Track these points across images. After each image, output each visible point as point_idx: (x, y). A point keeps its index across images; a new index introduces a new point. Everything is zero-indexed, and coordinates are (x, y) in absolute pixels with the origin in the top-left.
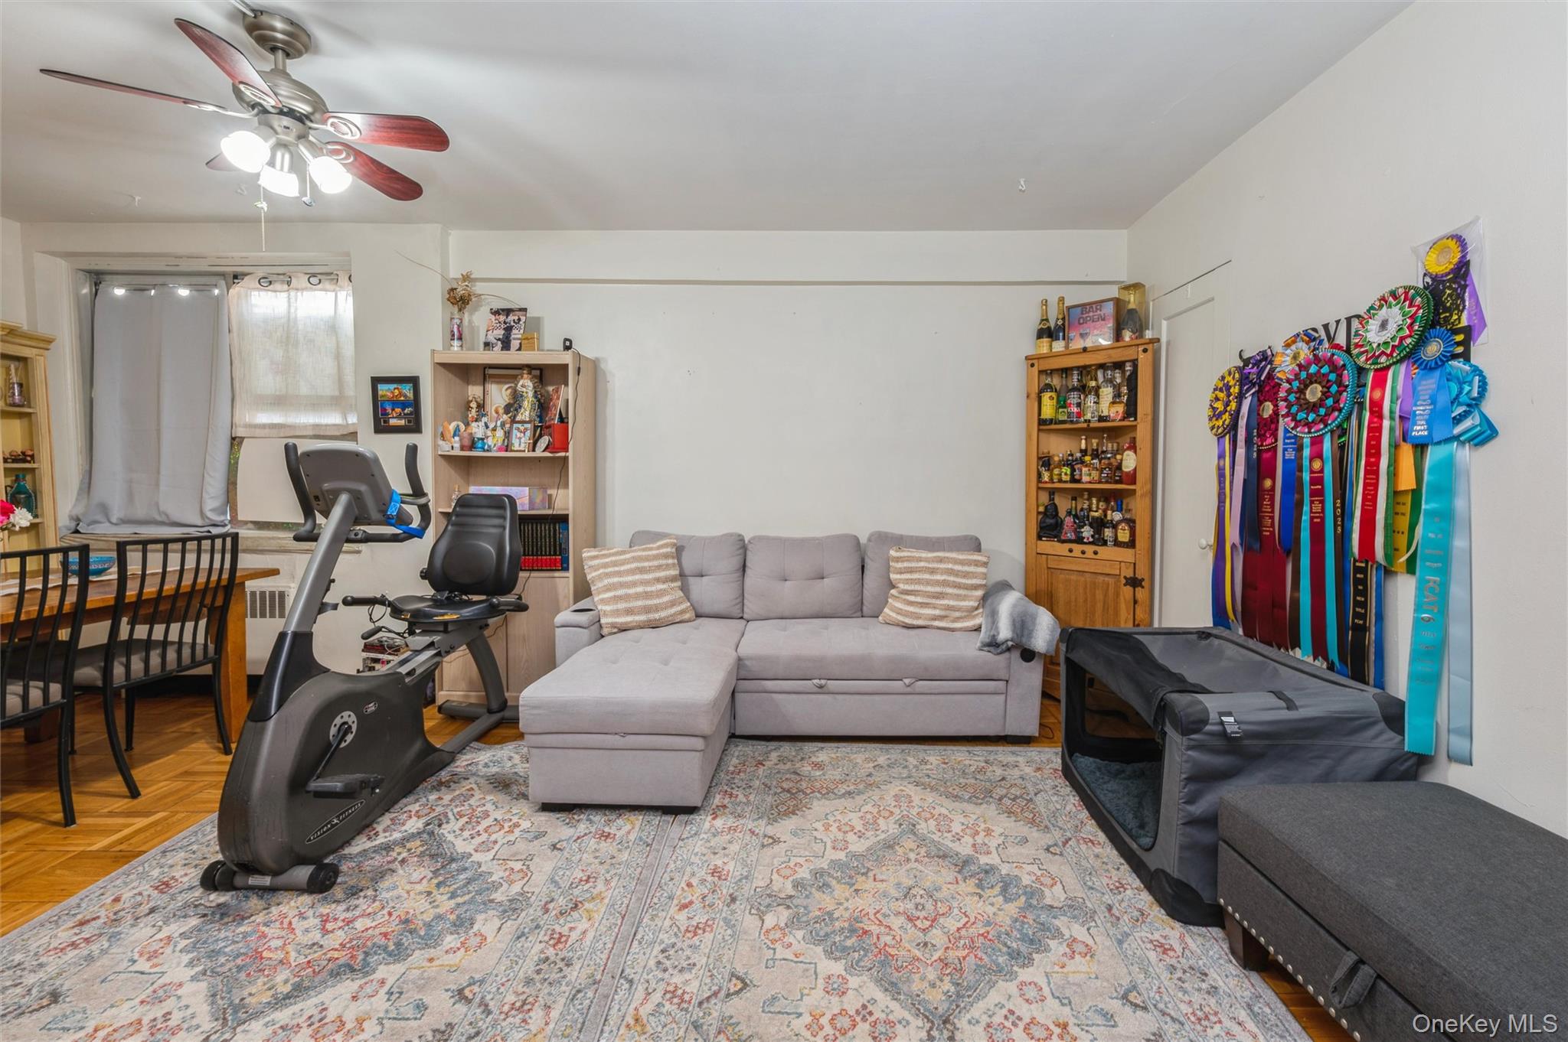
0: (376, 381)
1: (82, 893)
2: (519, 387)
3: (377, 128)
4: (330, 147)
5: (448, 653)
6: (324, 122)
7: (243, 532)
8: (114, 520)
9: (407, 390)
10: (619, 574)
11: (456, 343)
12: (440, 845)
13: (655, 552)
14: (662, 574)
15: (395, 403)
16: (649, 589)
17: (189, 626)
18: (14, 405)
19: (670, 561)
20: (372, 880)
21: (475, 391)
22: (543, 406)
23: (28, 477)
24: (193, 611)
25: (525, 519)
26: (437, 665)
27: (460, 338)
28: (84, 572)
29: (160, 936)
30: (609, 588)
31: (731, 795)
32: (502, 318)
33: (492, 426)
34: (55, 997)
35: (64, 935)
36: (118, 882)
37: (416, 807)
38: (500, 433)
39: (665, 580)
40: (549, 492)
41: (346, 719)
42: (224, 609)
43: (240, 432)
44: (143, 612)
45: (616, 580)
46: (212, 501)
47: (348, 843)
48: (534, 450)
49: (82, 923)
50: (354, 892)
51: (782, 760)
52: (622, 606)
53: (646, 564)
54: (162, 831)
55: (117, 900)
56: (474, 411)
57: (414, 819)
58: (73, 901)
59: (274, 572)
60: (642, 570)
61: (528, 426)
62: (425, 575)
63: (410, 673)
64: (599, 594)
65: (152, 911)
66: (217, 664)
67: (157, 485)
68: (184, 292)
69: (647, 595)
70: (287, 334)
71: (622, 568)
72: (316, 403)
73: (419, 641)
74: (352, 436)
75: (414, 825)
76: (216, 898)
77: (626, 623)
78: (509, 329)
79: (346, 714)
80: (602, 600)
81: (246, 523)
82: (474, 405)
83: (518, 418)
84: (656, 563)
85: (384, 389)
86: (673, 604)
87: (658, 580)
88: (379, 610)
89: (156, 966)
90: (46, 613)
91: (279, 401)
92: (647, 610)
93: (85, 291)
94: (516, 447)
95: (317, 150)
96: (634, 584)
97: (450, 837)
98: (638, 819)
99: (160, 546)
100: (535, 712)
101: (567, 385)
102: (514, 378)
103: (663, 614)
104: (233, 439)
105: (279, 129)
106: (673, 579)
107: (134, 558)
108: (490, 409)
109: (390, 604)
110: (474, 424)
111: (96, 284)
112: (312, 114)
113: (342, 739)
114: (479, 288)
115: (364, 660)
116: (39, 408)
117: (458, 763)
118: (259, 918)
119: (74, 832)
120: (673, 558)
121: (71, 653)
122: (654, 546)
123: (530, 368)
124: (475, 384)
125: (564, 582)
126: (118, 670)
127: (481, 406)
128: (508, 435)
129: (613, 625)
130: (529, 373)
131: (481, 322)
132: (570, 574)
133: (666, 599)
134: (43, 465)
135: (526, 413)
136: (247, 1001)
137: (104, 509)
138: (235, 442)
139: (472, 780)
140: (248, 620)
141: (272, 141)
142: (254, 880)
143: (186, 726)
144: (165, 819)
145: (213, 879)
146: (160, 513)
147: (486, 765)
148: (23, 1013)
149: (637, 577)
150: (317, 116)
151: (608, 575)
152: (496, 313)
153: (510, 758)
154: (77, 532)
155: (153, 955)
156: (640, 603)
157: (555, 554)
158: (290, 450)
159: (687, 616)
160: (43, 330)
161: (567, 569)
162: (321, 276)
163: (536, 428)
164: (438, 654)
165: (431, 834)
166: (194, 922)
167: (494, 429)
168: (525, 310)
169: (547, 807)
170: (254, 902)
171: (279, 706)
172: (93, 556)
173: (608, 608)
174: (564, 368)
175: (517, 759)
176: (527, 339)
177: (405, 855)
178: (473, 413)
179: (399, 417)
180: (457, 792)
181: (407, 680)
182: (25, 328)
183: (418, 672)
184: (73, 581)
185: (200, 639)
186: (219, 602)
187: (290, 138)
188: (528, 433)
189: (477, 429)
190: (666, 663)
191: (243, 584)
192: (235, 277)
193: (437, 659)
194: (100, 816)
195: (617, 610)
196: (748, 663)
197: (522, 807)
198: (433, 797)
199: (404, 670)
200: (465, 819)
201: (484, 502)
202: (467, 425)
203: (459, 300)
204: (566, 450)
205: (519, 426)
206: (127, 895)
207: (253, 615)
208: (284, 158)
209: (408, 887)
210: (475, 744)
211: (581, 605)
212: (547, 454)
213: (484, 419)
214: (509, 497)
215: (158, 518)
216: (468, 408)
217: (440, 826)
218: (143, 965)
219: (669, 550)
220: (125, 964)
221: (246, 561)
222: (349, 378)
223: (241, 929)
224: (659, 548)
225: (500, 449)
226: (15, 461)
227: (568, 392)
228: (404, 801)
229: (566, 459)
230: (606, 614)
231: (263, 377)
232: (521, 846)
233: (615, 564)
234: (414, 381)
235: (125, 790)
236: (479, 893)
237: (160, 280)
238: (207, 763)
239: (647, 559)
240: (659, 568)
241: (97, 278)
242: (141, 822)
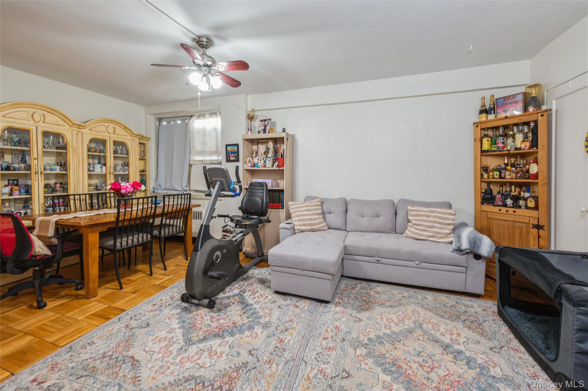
0: (227, 146)
1: (154, 296)
2: (268, 146)
3: (229, 66)
4: (217, 74)
5: (246, 235)
6: (215, 66)
7: (193, 193)
8: (162, 189)
9: (235, 148)
10: (301, 211)
11: (250, 132)
12: (244, 300)
13: (313, 204)
14: (316, 212)
15: (232, 153)
16: (311, 217)
17: (179, 220)
18: (142, 157)
19: (319, 207)
20: (225, 307)
21: (255, 147)
22: (276, 152)
23: (144, 176)
24: (180, 217)
25: (270, 191)
26: (243, 239)
27: (251, 130)
28: (156, 204)
29: (171, 313)
30: (297, 216)
31: (342, 299)
32: (263, 123)
33: (260, 159)
34: (148, 325)
35: (150, 308)
36: (162, 295)
37: (237, 286)
38: (262, 161)
39: (317, 214)
40: (278, 181)
41: (218, 254)
42: (187, 216)
43: (192, 163)
44: (168, 216)
45: (300, 213)
46: (185, 184)
47: (218, 294)
48: (273, 167)
49: (154, 305)
50: (220, 310)
51: (362, 288)
52: (302, 223)
53: (310, 208)
54: (172, 281)
55: (161, 300)
56: (254, 154)
57: (236, 289)
58: (152, 298)
59: (199, 206)
60: (309, 210)
61: (271, 159)
62: (240, 208)
63: (236, 241)
64: (294, 218)
65: (169, 305)
66: (185, 233)
67: (172, 179)
68: (179, 122)
69: (310, 219)
70: (204, 132)
71: (302, 209)
72: (211, 153)
73: (238, 230)
74: (220, 163)
75: (236, 291)
76: (185, 305)
77: (303, 229)
78: (265, 126)
79: (218, 252)
80: (295, 220)
81: (192, 190)
82: (254, 152)
83: (268, 156)
84: (314, 208)
85: (229, 148)
86: (320, 223)
87: (314, 214)
88: (227, 219)
89: (170, 322)
90: (148, 215)
91: (201, 153)
92: (311, 225)
93: (157, 124)
94: (267, 166)
95: (213, 75)
96: (306, 215)
97: (247, 297)
98: (308, 302)
99: (173, 197)
100: (273, 258)
101: (283, 144)
102: (267, 143)
103: (316, 227)
104: (190, 165)
105: (204, 71)
106: (320, 214)
107: (167, 199)
108: (259, 153)
109: (230, 217)
110: (255, 159)
111: (160, 122)
112: (212, 64)
113: (217, 260)
114: (256, 113)
115: (223, 235)
116: (147, 158)
117: (249, 273)
118: (195, 313)
119: (152, 278)
120: (320, 206)
121: (152, 226)
122: (313, 201)
123: (272, 139)
124: (255, 145)
125: (282, 213)
126: (163, 232)
127: (257, 153)
128: (265, 162)
129: (299, 230)
130: (272, 140)
131: (257, 124)
132: (284, 210)
133: (317, 221)
134: (147, 173)
135: (270, 154)
136: (192, 338)
137: (160, 185)
138: (190, 166)
139: (253, 279)
140: (193, 220)
141: (202, 75)
142: (194, 301)
143: (177, 251)
144: (172, 278)
145: (185, 298)
146: (172, 187)
147: (258, 274)
148: (141, 328)
149: (307, 213)
150: (213, 65)
151: (297, 211)
152: (262, 121)
153: (265, 273)
154: (154, 192)
155: (169, 318)
156: (308, 222)
157: (279, 203)
158: (204, 168)
159: (325, 228)
160: (148, 136)
161: (283, 208)
162: (213, 114)
163: (273, 159)
164: (244, 235)
165: (241, 295)
166: (179, 310)
167: (261, 160)
168: (271, 119)
169: (277, 292)
170: (193, 308)
171: (201, 248)
172: (158, 199)
173: (297, 223)
174: (282, 139)
175: (267, 274)
176: (271, 129)
177: (233, 301)
178: (254, 155)
179: (233, 157)
180: (249, 283)
181: (235, 243)
182: (145, 136)
183: (238, 240)
184: (153, 206)
185: (181, 225)
186: (186, 214)
187: (206, 73)
188: (271, 161)
189: (256, 160)
190: (318, 245)
191: (192, 209)
192: (191, 116)
193: (243, 237)
194: (158, 274)
195: (300, 224)
196: (348, 248)
197: (268, 291)
198: (242, 283)
199: (234, 239)
200: (251, 292)
201: (258, 185)
202: (253, 159)
203: (251, 118)
204: (283, 167)
205: (269, 159)
206: (164, 299)
207: (194, 219)
208: (205, 79)
209: (235, 312)
210: (254, 267)
211: (289, 221)
212: (277, 168)
213: (258, 157)
214: (265, 183)
215: (172, 188)
216: (253, 153)
217: (244, 293)
218: (167, 321)
219: (318, 203)
220: (163, 320)
221: (193, 202)
222: (220, 145)
223: (190, 316)
224: (315, 202)
225: (262, 167)
226: (142, 172)
227: (284, 147)
228: (233, 283)
229: (283, 170)
230: (296, 225)
231: (197, 146)
232: (268, 305)
233: (300, 207)
234: (237, 145)
235: (163, 268)
236: (256, 318)
237: (173, 119)
238: (182, 262)
239: (311, 206)
240: (315, 210)
241: (160, 120)
242: (167, 278)
